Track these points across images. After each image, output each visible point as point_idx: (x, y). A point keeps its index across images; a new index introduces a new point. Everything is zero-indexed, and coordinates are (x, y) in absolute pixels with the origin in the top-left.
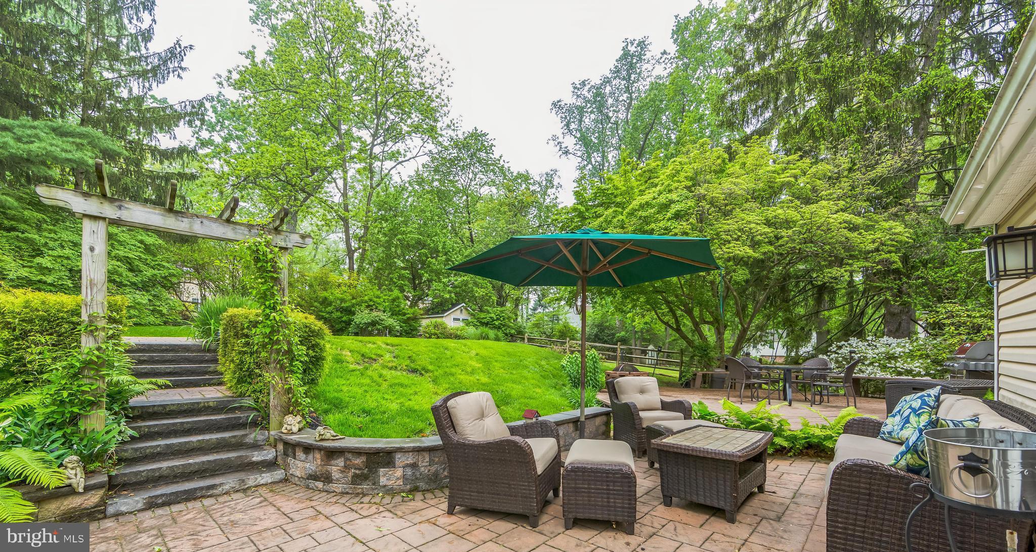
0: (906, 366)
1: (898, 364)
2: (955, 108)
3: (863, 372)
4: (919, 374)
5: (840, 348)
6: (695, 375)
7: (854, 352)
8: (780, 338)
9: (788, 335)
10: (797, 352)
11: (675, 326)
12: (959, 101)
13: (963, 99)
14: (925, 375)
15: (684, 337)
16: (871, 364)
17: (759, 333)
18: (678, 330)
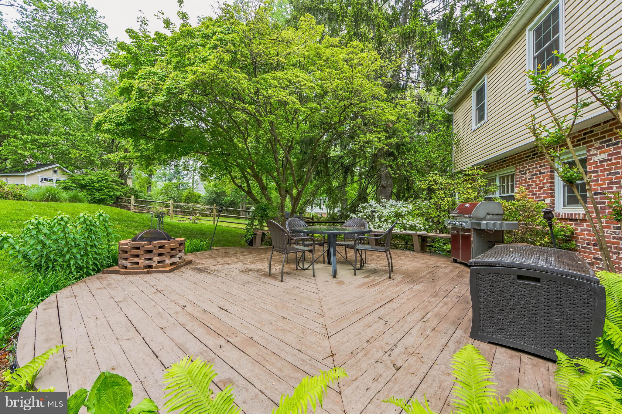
0: (410, 223)
1: (404, 221)
2: (426, 45)
3: (381, 227)
4: (420, 229)
5: (364, 208)
6: (255, 234)
7: (374, 211)
8: (325, 202)
9: (329, 200)
10: (334, 211)
11: (246, 190)
12: (428, 40)
13: (430, 38)
14: (424, 230)
15: (255, 199)
16: (386, 220)
17: (312, 198)
18: (249, 193)
